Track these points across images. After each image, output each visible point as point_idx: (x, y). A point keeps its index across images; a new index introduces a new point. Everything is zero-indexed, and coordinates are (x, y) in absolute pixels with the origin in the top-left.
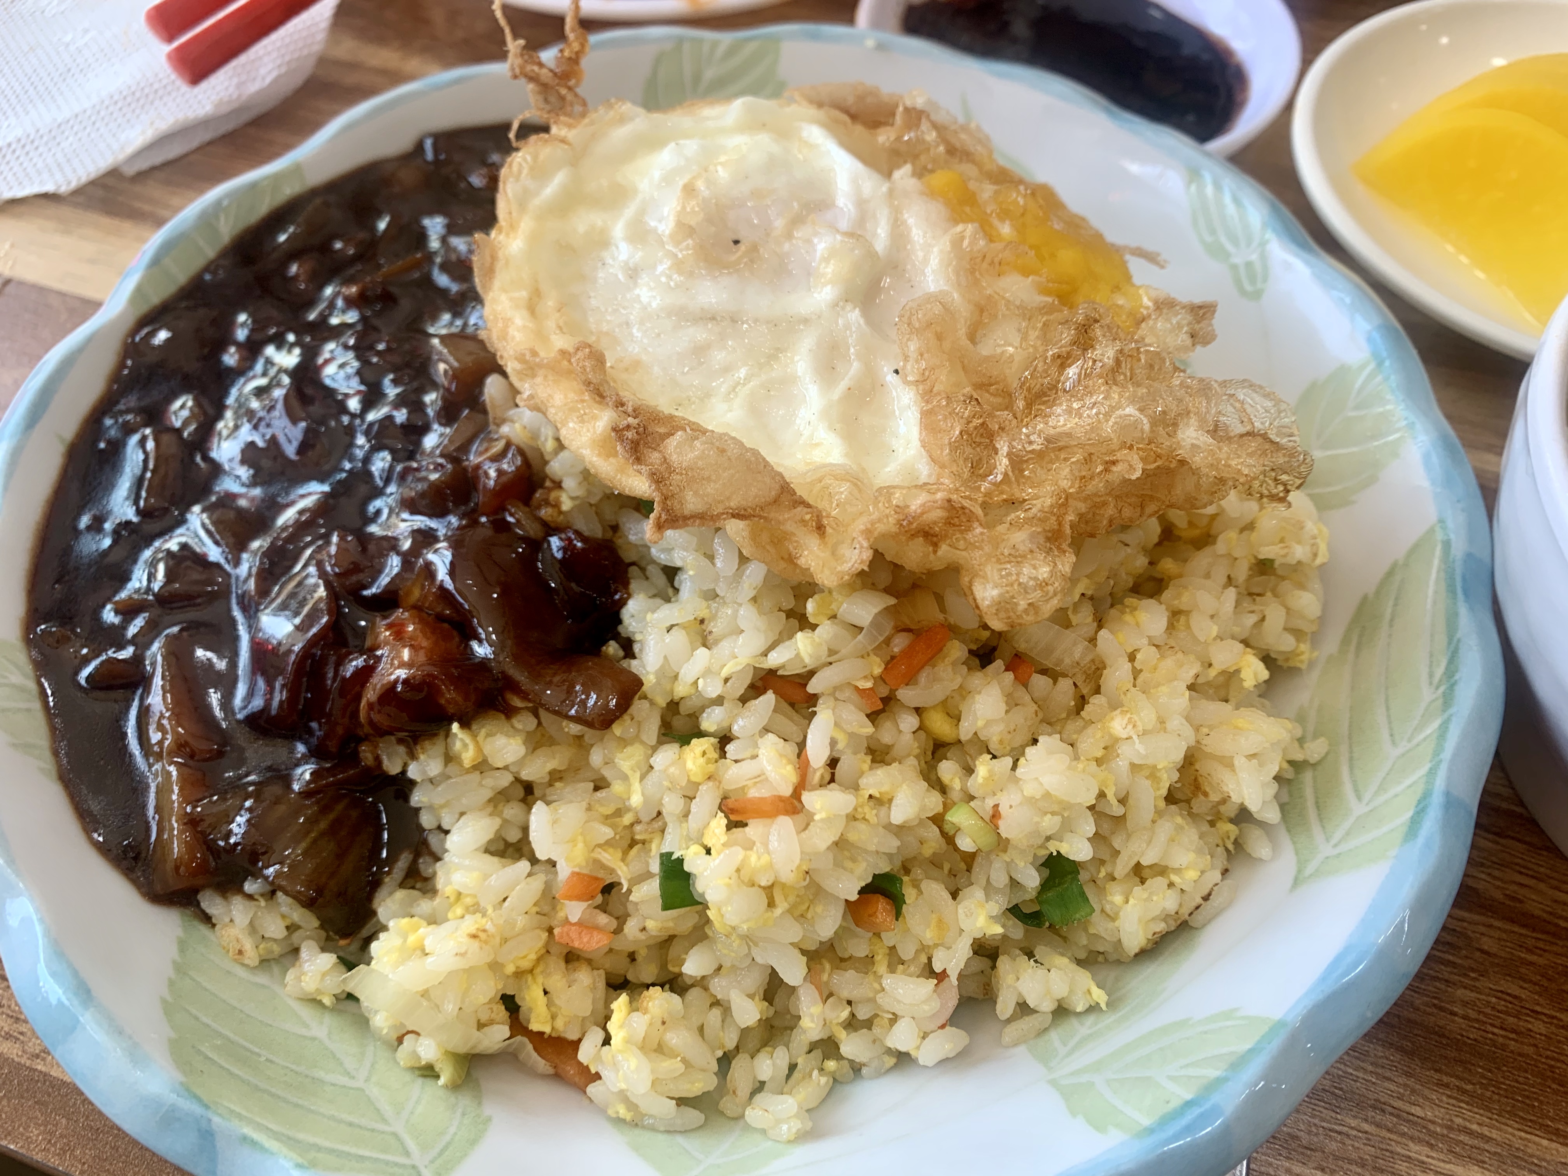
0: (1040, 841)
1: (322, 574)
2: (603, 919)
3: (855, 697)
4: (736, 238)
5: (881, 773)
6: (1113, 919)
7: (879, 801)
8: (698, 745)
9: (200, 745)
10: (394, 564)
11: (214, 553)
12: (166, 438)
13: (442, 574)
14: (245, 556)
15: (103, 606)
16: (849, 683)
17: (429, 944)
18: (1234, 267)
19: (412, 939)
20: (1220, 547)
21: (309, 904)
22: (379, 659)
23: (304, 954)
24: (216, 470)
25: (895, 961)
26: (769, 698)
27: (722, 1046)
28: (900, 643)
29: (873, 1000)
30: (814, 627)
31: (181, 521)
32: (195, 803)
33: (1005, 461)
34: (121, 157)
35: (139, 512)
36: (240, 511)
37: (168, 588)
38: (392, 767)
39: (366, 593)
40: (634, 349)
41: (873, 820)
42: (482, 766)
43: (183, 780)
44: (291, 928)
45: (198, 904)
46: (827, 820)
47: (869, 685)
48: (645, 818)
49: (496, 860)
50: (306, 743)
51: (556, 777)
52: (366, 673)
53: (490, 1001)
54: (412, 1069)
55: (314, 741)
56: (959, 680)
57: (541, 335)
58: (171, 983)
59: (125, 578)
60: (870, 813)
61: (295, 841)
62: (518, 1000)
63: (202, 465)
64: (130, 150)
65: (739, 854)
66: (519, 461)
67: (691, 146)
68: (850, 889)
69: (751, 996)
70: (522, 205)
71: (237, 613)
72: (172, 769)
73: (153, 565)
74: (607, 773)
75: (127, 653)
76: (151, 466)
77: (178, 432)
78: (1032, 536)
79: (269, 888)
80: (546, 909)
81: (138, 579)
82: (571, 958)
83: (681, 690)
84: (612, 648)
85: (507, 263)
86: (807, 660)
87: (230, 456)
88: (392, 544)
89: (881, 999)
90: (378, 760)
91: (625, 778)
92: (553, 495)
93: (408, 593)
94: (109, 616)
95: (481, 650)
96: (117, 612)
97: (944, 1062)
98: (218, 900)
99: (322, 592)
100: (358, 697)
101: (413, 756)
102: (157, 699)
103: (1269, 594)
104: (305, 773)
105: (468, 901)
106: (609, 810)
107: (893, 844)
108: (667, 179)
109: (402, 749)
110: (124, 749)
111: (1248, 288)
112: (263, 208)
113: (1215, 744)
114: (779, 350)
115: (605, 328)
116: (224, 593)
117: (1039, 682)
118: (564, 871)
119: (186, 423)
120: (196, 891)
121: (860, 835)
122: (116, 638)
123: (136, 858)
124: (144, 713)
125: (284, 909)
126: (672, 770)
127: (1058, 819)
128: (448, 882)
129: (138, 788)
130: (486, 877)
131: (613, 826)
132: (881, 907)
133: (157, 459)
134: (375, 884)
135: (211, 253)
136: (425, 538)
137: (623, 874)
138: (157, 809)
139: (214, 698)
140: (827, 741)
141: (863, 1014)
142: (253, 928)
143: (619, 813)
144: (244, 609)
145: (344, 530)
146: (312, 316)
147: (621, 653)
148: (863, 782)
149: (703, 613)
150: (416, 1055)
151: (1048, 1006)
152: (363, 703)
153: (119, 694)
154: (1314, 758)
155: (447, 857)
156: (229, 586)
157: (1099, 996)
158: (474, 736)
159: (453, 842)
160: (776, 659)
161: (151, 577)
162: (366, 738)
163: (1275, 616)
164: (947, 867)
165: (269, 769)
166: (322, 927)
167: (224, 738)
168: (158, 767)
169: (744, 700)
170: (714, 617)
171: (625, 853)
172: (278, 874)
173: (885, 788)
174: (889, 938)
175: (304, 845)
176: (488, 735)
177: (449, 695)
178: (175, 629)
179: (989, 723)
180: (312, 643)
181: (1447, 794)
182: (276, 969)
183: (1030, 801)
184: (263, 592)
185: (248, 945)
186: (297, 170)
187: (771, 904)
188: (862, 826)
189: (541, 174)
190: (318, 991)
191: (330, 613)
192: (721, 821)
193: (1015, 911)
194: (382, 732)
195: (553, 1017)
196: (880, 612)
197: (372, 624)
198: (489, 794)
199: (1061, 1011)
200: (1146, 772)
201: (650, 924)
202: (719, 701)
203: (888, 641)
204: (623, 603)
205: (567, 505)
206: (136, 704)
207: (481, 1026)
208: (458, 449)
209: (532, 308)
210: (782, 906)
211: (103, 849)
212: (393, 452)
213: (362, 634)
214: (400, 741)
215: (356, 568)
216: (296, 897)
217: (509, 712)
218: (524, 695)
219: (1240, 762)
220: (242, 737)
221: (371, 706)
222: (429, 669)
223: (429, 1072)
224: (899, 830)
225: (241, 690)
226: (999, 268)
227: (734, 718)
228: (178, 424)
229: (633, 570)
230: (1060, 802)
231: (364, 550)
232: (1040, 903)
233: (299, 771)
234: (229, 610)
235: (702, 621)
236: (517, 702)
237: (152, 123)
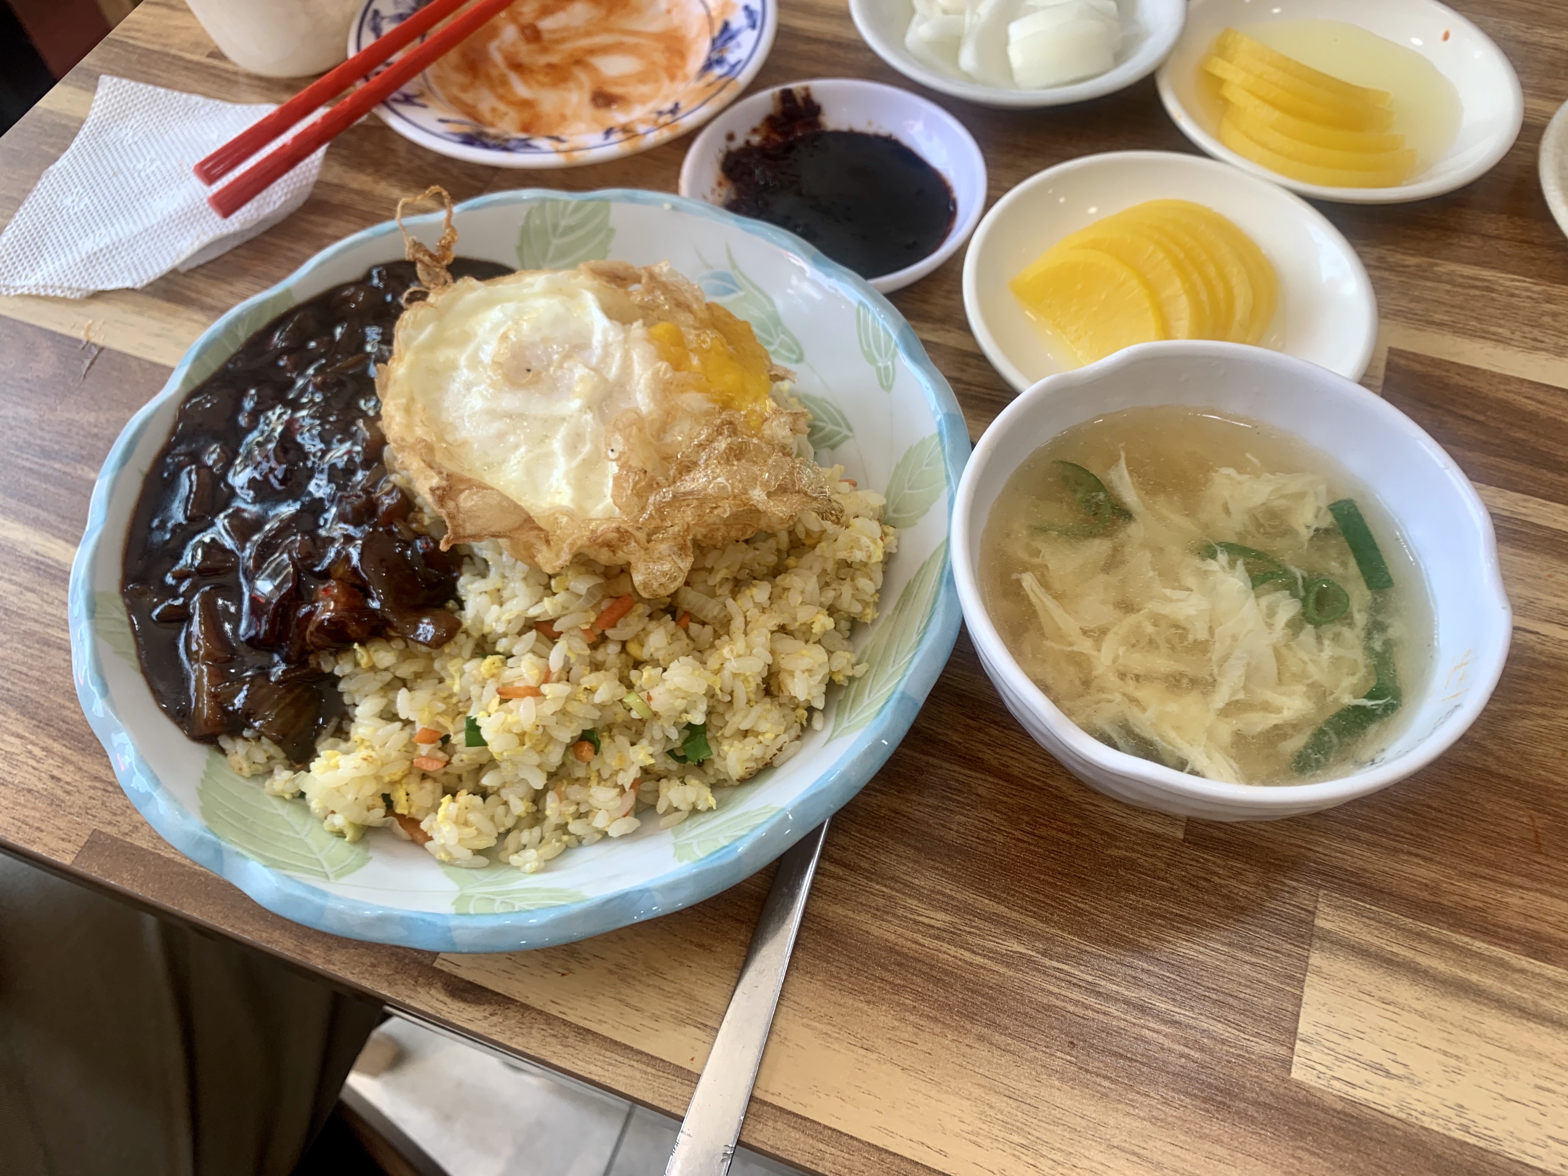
0: (677, 714)
1: (291, 557)
2: (440, 755)
3: (581, 634)
4: (528, 367)
5: (593, 676)
6: (725, 759)
7: (590, 691)
8: (490, 659)
9: (219, 654)
10: (332, 554)
11: (229, 543)
12: (203, 471)
13: (355, 560)
14: (248, 545)
15: (166, 574)
16: (577, 627)
17: (341, 763)
18: (878, 369)
19: (333, 762)
20: (817, 551)
21: (277, 742)
22: (317, 608)
23: (276, 771)
24: (232, 494)
25: (601, 780)
26: (533, 634)
27: (504, 826)
28: (605, 605)
29: (587, 802)
30: (554, 594)
31: (212, 524)
32: (216, 686)
33: (651, 507)
34: (178, 262)
35: (187, 518)
36: (245, 519)
37: (204, 564)
38: (326, 669)
39: (317, 569)
40: (463, 434)
41: (585, 701)
42: (373, 668)
43: (210, 674)
44: (270, 758)
45: (217, 743)
46: (554, 699)
47: (587, 627)
48: (463, 699)
49: (383, 722)
50: (279, 654)
51: (418, 676)
52: (311, 614)
53: (373, 795)
54: (332, 832)
55: (284, 653)
56: (641, 626)
57: (409, 427)
58: (202, 781)
59: (179, 557)
60: (582, 697)
61: (272, 708)
62: (392, 798)
63: (225, 489)
64: (183, 257)
65: (502, 715)
66: (399, 496)
67: (511, 307)
68: (566, 735)
69: (522, 799)
70: (407, 345)
71: (242, 580)
72: (204, 667)
73: (195, 549)
74: (443, 674)
75: (180, 601)
76: (194, 489)
77: (211, 468)
78: (670, 548)
79: (257, 734)
80: (410, 749)
81: (187, 557)
82: (424, 776)
83: (486, 630)
84: (451, 604)
85: (395, 382)
86: (550, 613)
87: (241, 485)
88: (332, 540)
89: (591, 801)
90: (319, 664)
91: (452, 677)
92: (419, 516)
93: (336, 571)
94: (169, 580)
95: (375, 605)
96: (174, 578)
97: (623, 837)
98: (229, 741)
99: (290, 569)
100: (306, 627)
101: (337, 663)
102: (196, 627)
103: (849, 579)
104: (278, 671)
105: (367, 744)
106: (445, 695)
107: (597, 714)
108: (495, 328)
109: (332, 659)
110: (177, 656)
111: (885, 383)
112: (268, 318)
113: (786, 663)
114: (546, 437)
115: (451, 419)
116: (234, 569)
117: (694, 628)
118: (419, 727)
119: (215, 462)
120: (217, 736)
121: (574, 707)
122: (173, 592)
123: (184, 716)
124: (189, 636)
125: (265, 747)
126: (474, 672)
127: (685, 701)
128: (356, 733)
129: (184, 679)
130: (377, 730)
131: (447, 704)
132: (587, 747)
133: (198, 485)
134: (318, 734)
135: (232, 350)
136: (349, 539)
137: (451, 729)
138: (196, 690)
139: (227, 627)
140: (563, 657)
141: (583, 809)
142: (248, 756)
143: (451, 696)
144: (246, 578)
145: (304, 533)
146: (291, 396)
147: (457, 607)
148: (582, 681)
149: (499, 585)
150: (333, 825)
151: (685, 807)
152: (308, 632)
153: (175, 625)
154: (858, 675)
155: (357, 720)
156: (238, 563)
157: (712, 802)
158: (368, 651)
159: (358, 711)
160: (533, 612)
161: (194, 557)
162: (312, 652)
163: (847, 590)
164: (634, 729)
165: (260, 668)
166: (287, 758)
167: (234, 651)
168: (196, 666)
169: (520, 634)
170: (505, 588)
171: (454, 719)
172: (261, 726)
173: (594, 684)
174: (595, 766)
175: (276, 710)
176: (376, 651)
177: (353, 628)
178: (207, 588)
179: (657, 649)
180: (282, 598)
181: (903, 693)
182: (260, 779)
183: (669, 691)
184: (258, 567)
185: (245, 765)
186: (288, 292)
187: (523, 744)
188: (576, 703)
189: (419, 326)
190: (283, 791)
191: (293, 581)
192: (497, 698)
193: (671, 753)
194: (320, 648)
195: (410, 807)
196: (594, 586)
197: (316, 586)
198: (379, 685)
199: (694, 811)
200: (742, 678)
201: (464, 756)
202: (505, 635)
203: (600, 602)
204: (456, 579)
205: (427, 521)
206: (184, 630)
207: (369, 809)
208: (371, 486)
209: (408, 410)
210: (528, 744)
211: (166, 711)
212: (338, 485)
213: (311, 592)
214: (331, 654)
215: (309, 556)
216: (270, 738)
217: (389, 639)
218: (395, 629)
219: (797, 673)
220: (243, 650)
221: (311, 633)
222: (341, 614)
223: (341, 834)
224: (602, 707)
225: (244, 625)
226: (683, 387)
227: (513, 645)
228: (210, 463)
229: (467, 559)
230: (686, 692)
231: (315, 544)
232: (685, 750)
233: (275, 670)
234: (238, 578)
235: (499, 590)
236: (392, 633)
237: (198, 238)
